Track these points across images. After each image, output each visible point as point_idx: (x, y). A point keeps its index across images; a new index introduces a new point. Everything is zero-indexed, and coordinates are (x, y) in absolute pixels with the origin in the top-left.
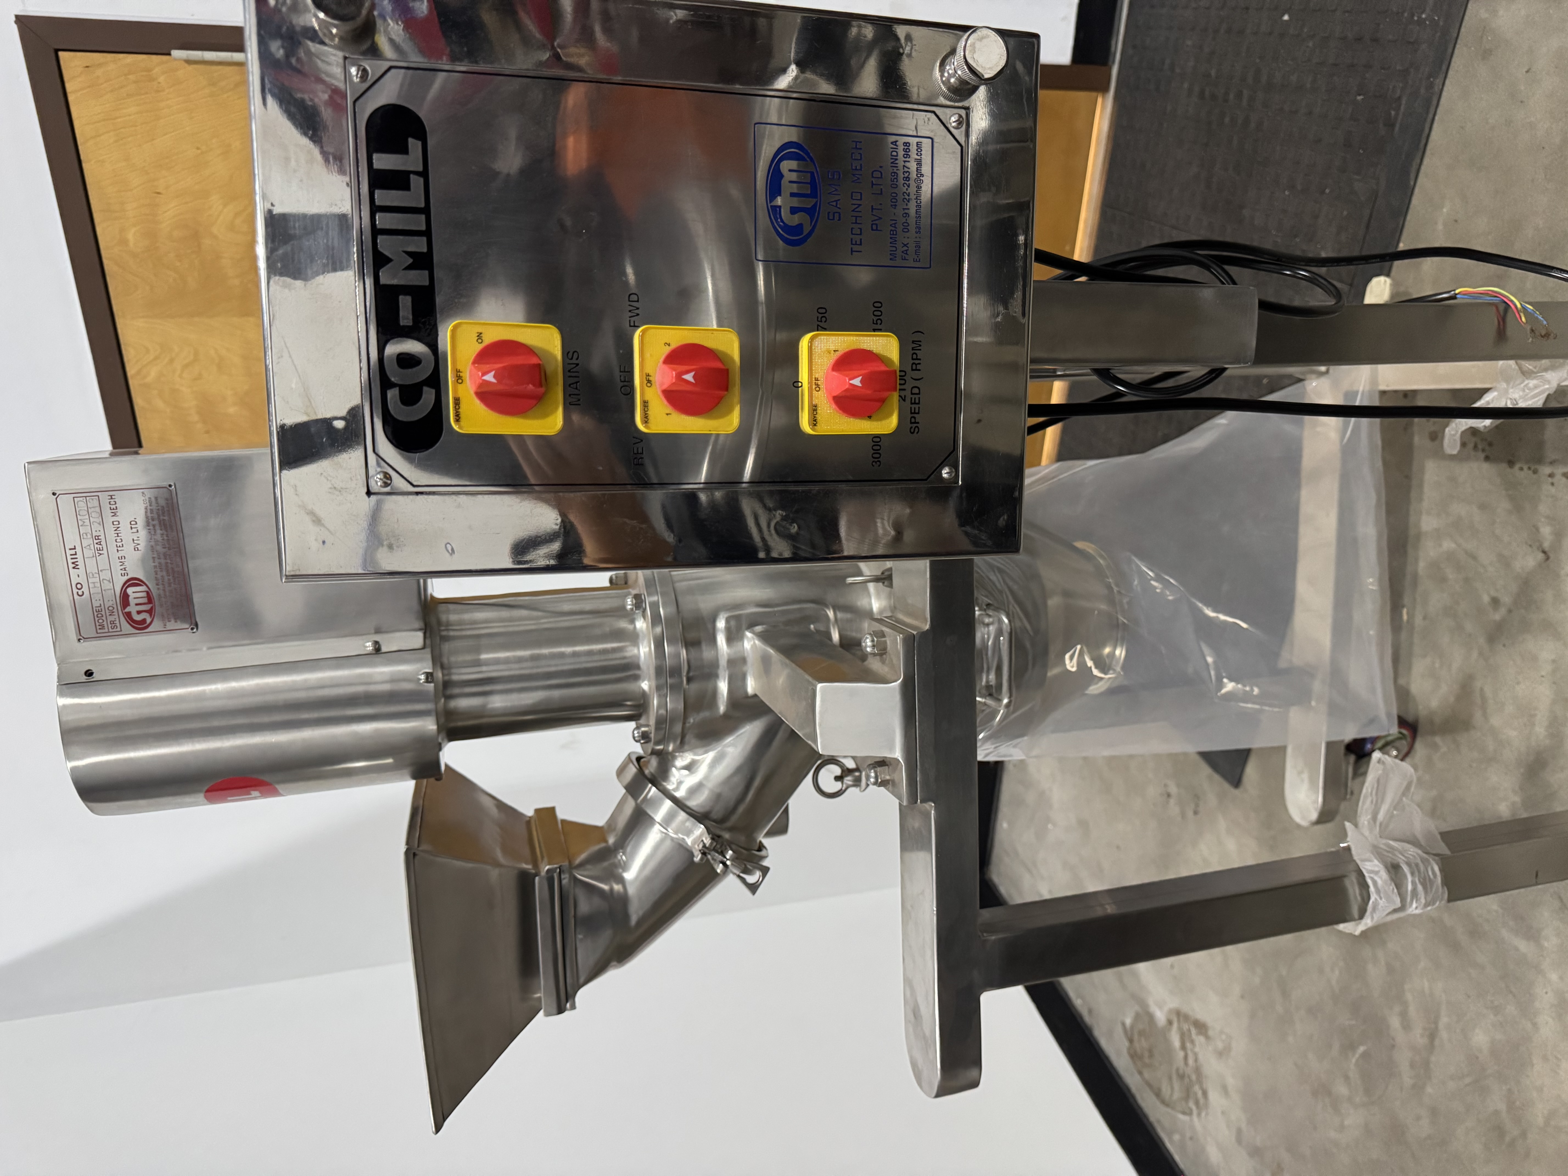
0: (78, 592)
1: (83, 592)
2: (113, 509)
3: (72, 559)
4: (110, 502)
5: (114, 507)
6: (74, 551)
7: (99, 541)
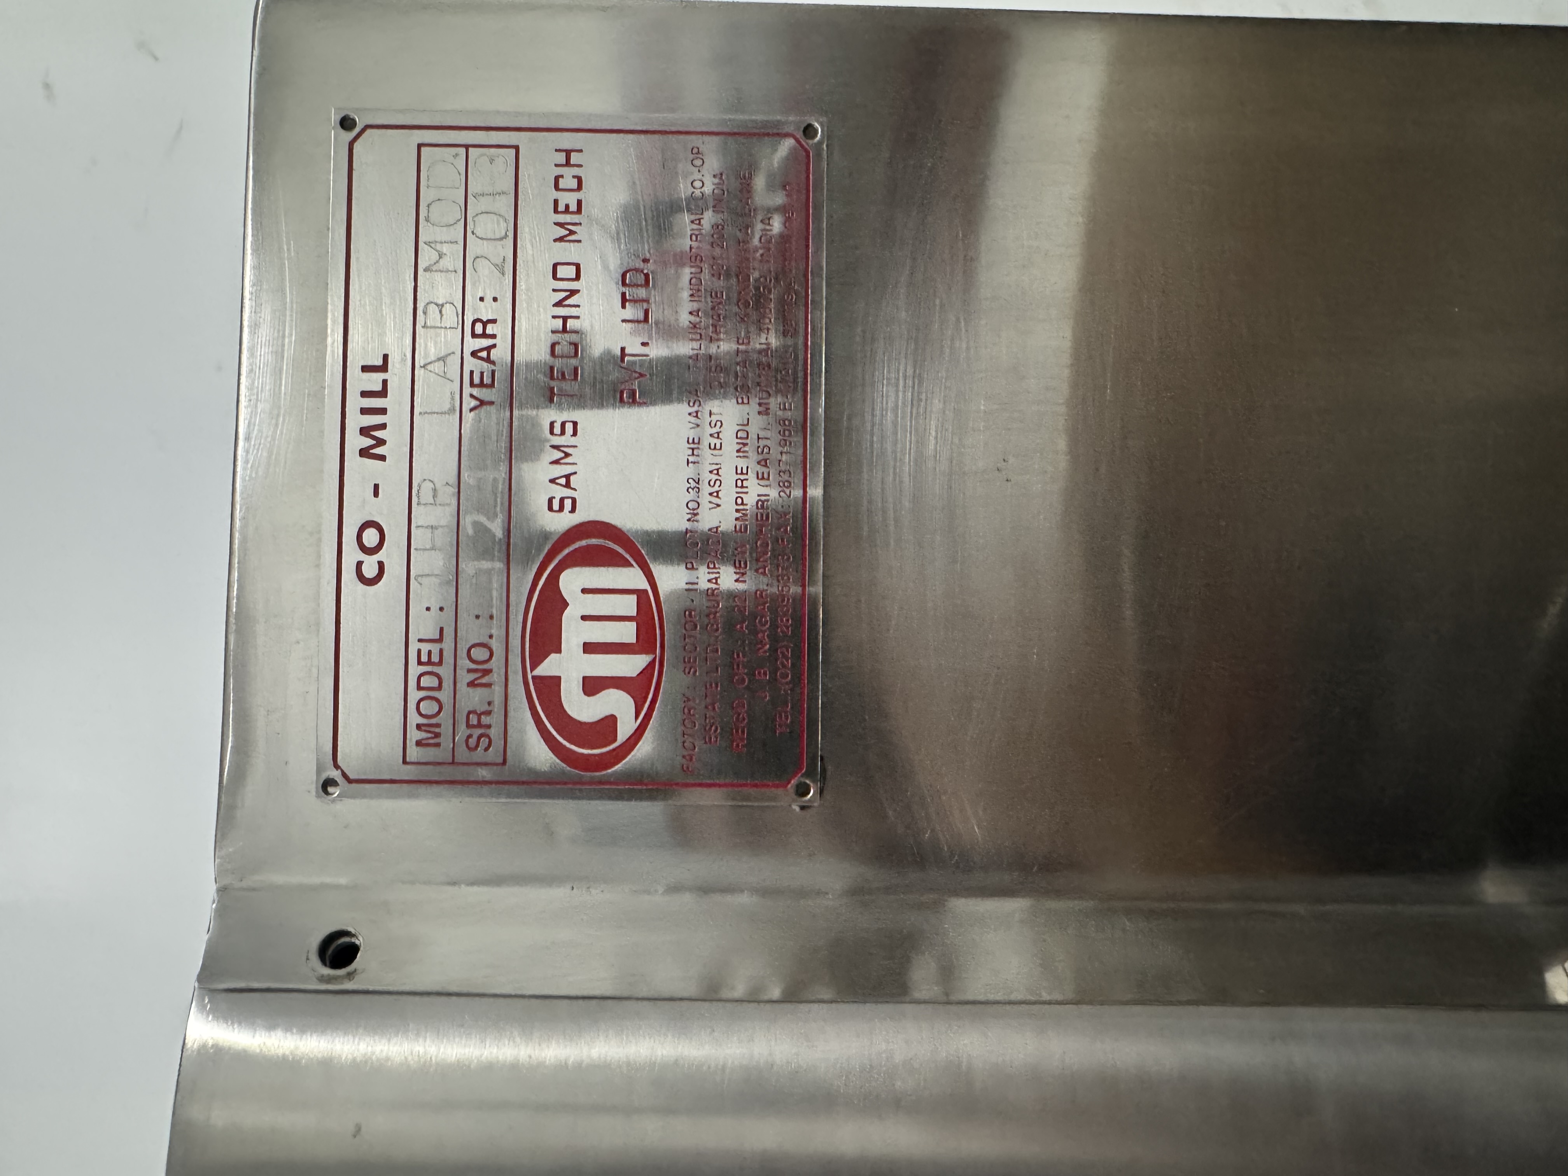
0: (359, 564)
1: (381, 565)
2: (567, 210)
3: (364, 411)
4: (557, 179)
5: (570, 199)
6: (380, 376)
7: (486, 342)
